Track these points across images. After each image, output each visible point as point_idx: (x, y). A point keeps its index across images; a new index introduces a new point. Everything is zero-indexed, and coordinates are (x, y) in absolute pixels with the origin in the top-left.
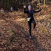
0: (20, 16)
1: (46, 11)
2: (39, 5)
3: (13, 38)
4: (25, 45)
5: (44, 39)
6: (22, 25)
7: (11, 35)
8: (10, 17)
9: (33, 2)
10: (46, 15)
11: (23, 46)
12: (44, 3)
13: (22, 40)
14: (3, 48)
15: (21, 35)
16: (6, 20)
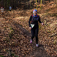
0: (19, 14)
1: (42, 10)
2: (36, 4)
3: (12, 35)
4: (23, 41)
5: (41, 35)
6: (21, 22)
7: (10, 32)
8: (10, 15)
9: (30, 1)
10: (42, 14)
11: (22, 42)
12: (41, 3)
13: (21, 36)
14: (3, 44)
15: (20, 32)
16: (5, 18)
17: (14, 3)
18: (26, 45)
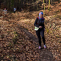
0: (24, 16)
2: (44, 5)
3: (16, 40)
4: (29, 47)
5: (49, 40)
7: (14, 36)
10: (51, 16)
11: (27, 48)
12: (49, 3)
15: (25, 36)
17: (18, 3)
18: (32, 52)
